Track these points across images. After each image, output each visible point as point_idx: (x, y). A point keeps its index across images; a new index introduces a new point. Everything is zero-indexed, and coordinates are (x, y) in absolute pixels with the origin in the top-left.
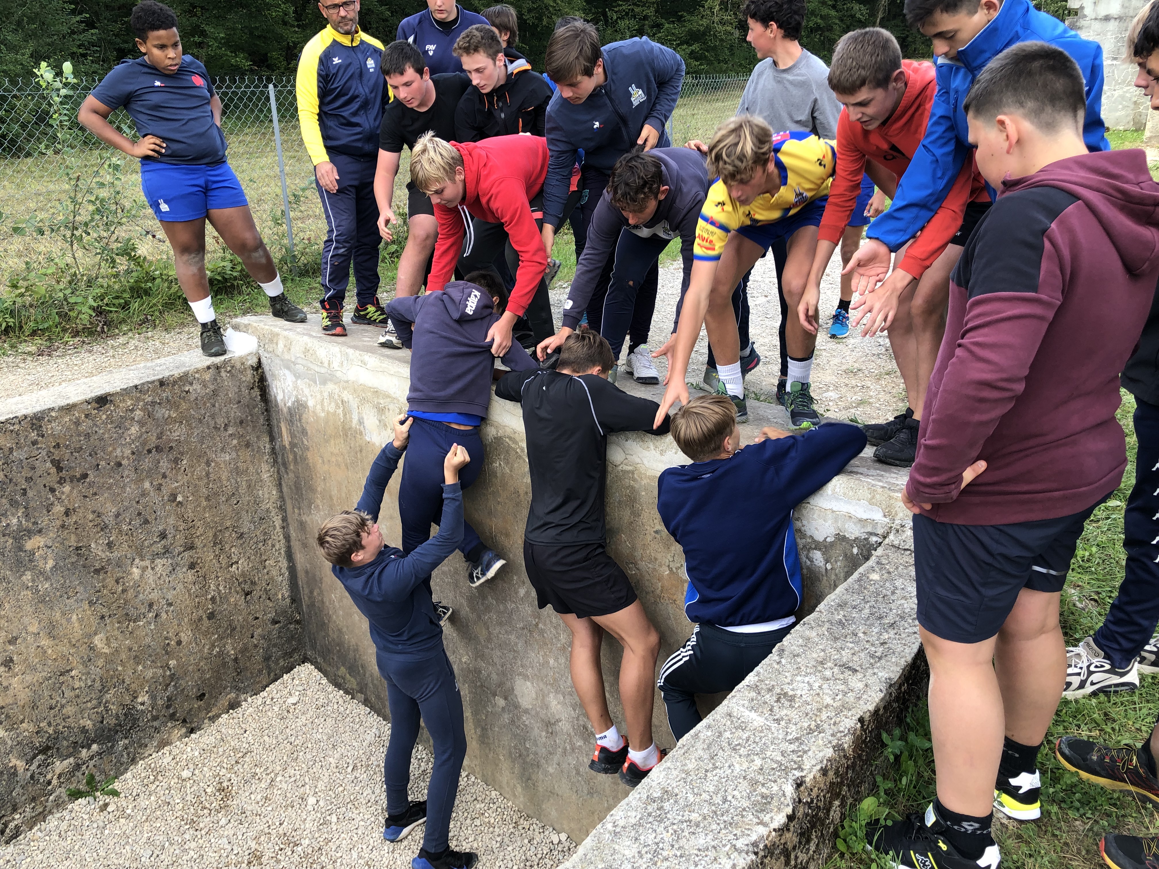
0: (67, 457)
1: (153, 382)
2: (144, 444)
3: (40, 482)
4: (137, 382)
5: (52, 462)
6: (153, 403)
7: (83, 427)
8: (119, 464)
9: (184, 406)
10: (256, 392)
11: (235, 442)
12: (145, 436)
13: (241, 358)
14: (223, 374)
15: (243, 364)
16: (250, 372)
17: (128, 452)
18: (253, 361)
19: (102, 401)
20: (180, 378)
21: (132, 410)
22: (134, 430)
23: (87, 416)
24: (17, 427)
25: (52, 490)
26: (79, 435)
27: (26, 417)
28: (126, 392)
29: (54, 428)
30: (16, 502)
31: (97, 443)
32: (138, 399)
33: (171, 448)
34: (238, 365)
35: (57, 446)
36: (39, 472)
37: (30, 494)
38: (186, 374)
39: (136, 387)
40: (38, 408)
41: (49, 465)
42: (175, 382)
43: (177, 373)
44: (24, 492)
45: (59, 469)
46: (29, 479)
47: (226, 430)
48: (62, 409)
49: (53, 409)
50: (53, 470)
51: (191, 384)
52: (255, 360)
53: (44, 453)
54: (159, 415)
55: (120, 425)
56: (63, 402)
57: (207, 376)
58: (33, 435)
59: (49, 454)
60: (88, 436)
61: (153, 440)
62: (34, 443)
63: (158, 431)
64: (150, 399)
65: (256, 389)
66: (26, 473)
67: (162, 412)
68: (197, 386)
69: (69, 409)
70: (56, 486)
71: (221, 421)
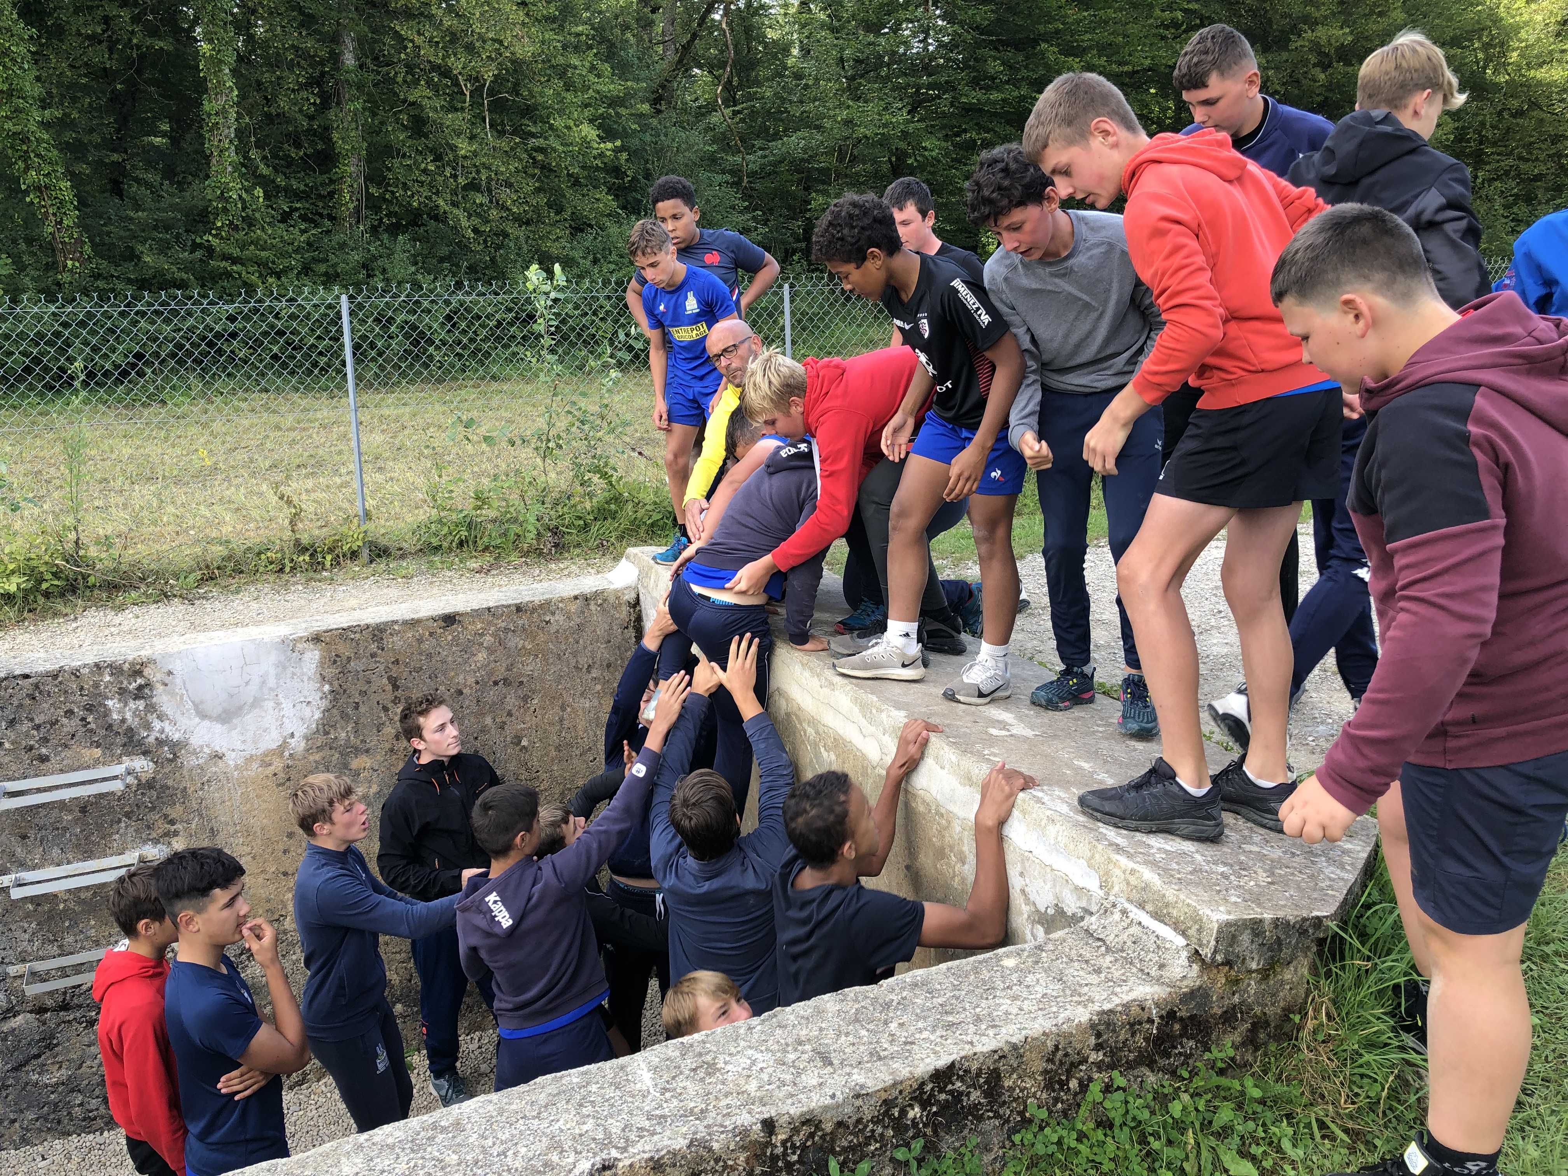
0: (405, 674)
1: (509, 606)
2: (491, 674)
3: (375, 698)
4: (491, 604)
5: (389, 678)
6: (506, 630)
7: (425, 646)
8: (460, 693)
9: (542, 637)
10: (631, 633)
11: (599, 687)
12: (492, 665)
13: (616, 591)
14: (593, 607)
15: (618, 598)
16: (625, 609)
17: (471, 680)
18: (630, 596)
19: (450, 620)
20: (541, 606)
21: (482, 635)
22: (482, 656)
23: (431, 634)
24: (358, 636)
25: (385, 709)
26: (421, 654)
27: (368, 627)
28: (476, 614)
29: (395, 642)
30: (347, 715)
31: (439, 665)
32: (490, 623)
33: (521, 683)
34: (612, 599)
35: (397, 662)
36: (374, 688)
37: (362, 709)
38: (548, 602)
39: (489, 609)
40: (383, 620)
41: (385, 681)
42: (534, 610)
43: (537, 599)
44: (357, 706)
45: (396, 687)
46: (363, 693)
47: (589, 670)
48: (405, 623)
49: (396, 622)
50: (389, 688)
51: (553, 614)
52: (634, 595)
53: (382, 667)
54: (511, 644)
55: (467, 649)
56: (408, 616)
57: (573, 607)
58: (373, 647)
59: (387, 669)
60: (430, 656)
61: (501, 672)
62: (373, 655)
63: (509, 661)
64: (503, 625)
65: (631, 629)
66: (361, 686)
67: (515, 642)
68: (559, 617)
69: (413, 624)
70: (390, 705)
71: (583, 661)
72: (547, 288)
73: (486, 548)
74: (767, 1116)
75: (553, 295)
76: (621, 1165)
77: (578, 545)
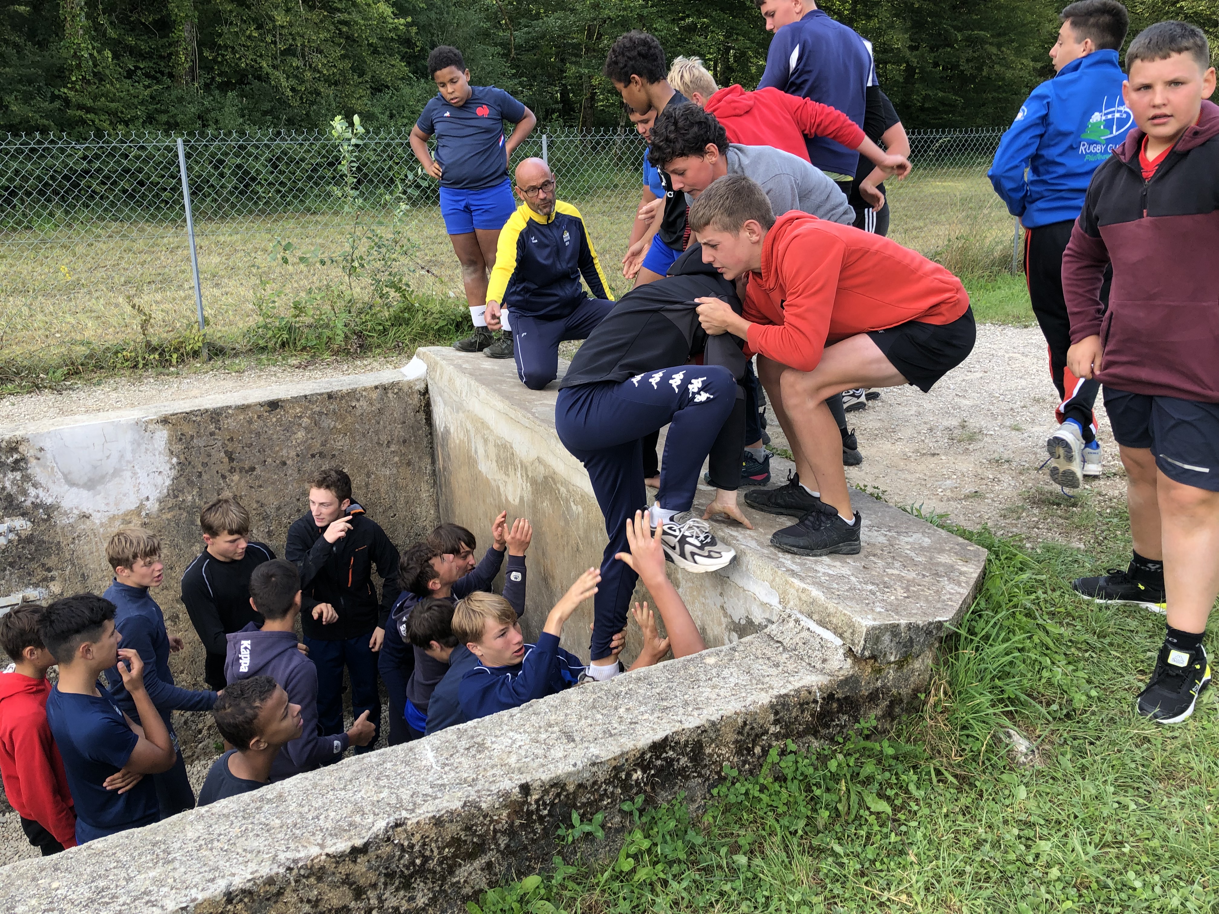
0: (239, 449)
1: (322, 394)
2: (309, 448)
3: (214, 468)
4: (308, 393)
5: (226, 452)
6: (320, 413)
7: (255, 426)
8: (284, 464)
9: (349, 419)
10: (422, 416)
11: (396, 459)
12: (310, 441)
13: (409, 382)
14: (390, 395)
15: (410, 388)
16: (416, 397)
17: (293, 454)
18: (421, 387)
19: (274, 405)
20: (348, 394)
21: (300, 417)
22: (301, 435)
23: (259, 417)
24: (199, 418)
25: (224, 477)
26: (251, 433)
27: (207, 411)
28: (296, 400)
29: (230, 423)
30: (192, 482)
31: (266, 441)
32: (307, 408)
33: (334, 456)
34: (406, 389)
35: (232, 439)
36: (213, 460)
37: (205, 477)
38: (354, 391)
39: (306, 396)
40: (220, 405)
41: (222, 454)
42: (342, 397)
43: (345, 389)
44: (200, 475)
45: (231, 460)
46: (205, 464)
47: (388, 446)
48: (238, 408)
49: (230, 407)
50: (226, 460)
51: (358, 400)
52: (423, 386)
53: (219, 444)
54: (325, 425)
55: (288, 429)
56: (239, 403)
57: (374, 395)
58: (212, 427)
59: (224, 445)
60: (258, 434)
61: (317, 446)
62: (212, 434)
63: (323, 439)
64: (318, 409)
65: (422, 413)
66: (203, 459)
67: (328, 423)
68: (363, 403)
69: (243, 408)
70: (227, 474)
71: (384, 438)
72: (349, 135)
73: (304, 349)
74: (523, 781)
75: (354, 141)
76: (409, 822)
77: (379, 346)
